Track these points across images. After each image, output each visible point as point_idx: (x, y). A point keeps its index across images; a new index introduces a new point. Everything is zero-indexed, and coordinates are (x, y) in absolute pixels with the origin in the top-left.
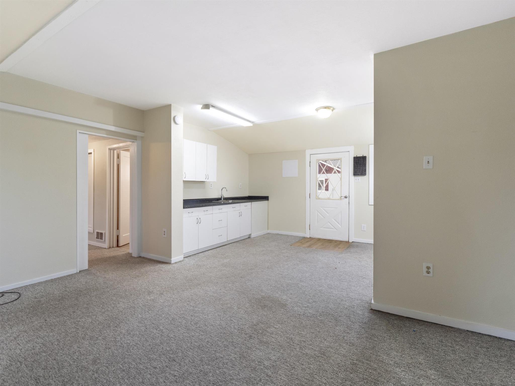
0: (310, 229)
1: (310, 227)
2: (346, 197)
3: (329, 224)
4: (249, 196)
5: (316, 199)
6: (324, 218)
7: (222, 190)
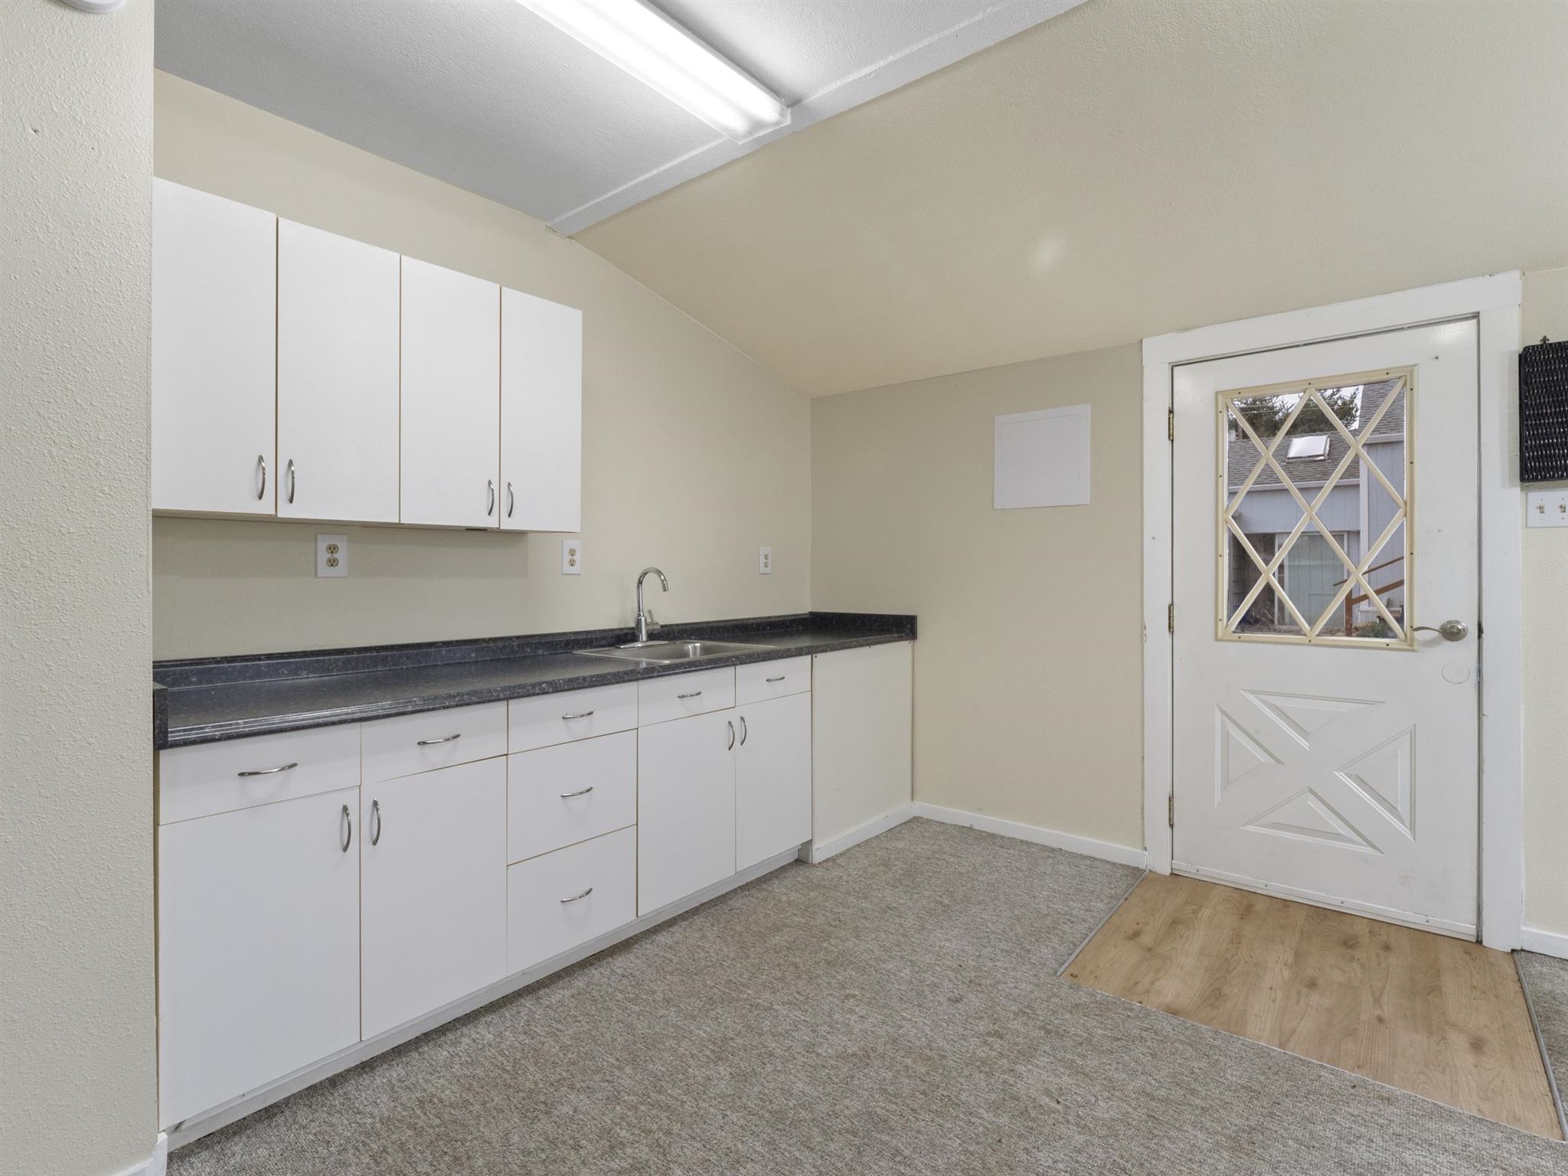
0: (1172, 826)
1: (1171, 809)
2: (1451, 633)
3: (1313, 803)
4: (811, 613)
5: (1217, 639)
6: (1278, 761)
7: (640, 582)
